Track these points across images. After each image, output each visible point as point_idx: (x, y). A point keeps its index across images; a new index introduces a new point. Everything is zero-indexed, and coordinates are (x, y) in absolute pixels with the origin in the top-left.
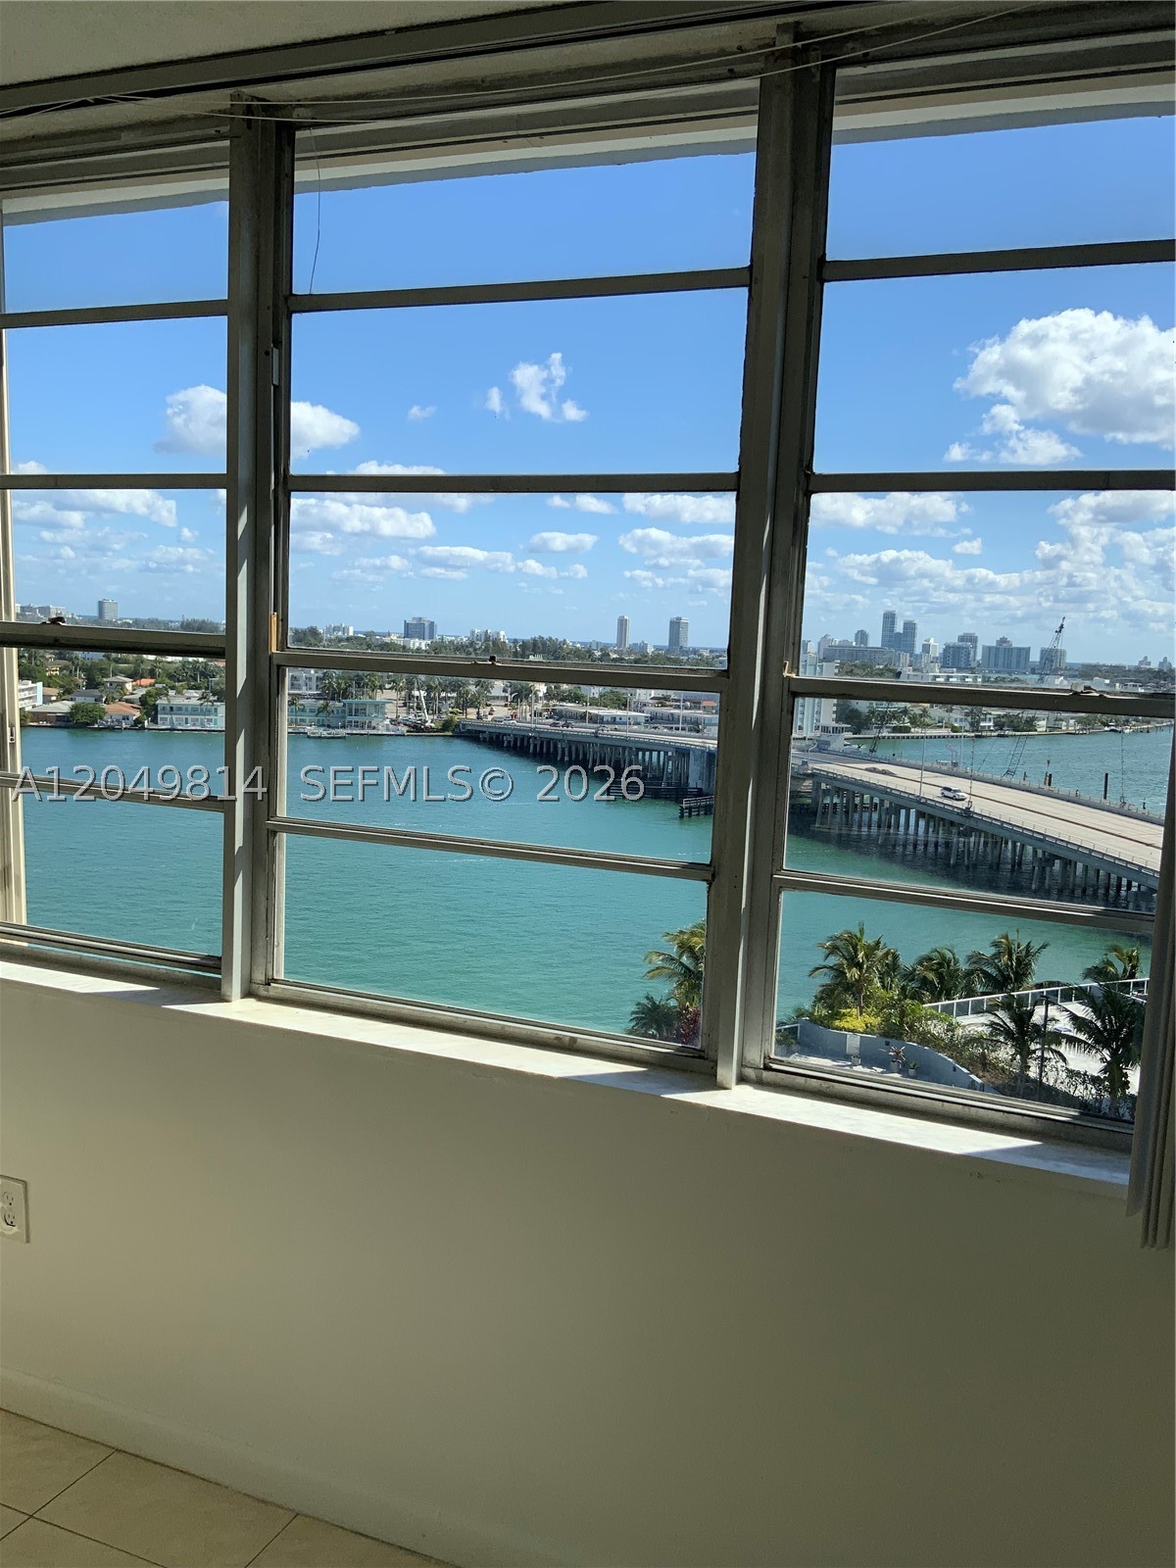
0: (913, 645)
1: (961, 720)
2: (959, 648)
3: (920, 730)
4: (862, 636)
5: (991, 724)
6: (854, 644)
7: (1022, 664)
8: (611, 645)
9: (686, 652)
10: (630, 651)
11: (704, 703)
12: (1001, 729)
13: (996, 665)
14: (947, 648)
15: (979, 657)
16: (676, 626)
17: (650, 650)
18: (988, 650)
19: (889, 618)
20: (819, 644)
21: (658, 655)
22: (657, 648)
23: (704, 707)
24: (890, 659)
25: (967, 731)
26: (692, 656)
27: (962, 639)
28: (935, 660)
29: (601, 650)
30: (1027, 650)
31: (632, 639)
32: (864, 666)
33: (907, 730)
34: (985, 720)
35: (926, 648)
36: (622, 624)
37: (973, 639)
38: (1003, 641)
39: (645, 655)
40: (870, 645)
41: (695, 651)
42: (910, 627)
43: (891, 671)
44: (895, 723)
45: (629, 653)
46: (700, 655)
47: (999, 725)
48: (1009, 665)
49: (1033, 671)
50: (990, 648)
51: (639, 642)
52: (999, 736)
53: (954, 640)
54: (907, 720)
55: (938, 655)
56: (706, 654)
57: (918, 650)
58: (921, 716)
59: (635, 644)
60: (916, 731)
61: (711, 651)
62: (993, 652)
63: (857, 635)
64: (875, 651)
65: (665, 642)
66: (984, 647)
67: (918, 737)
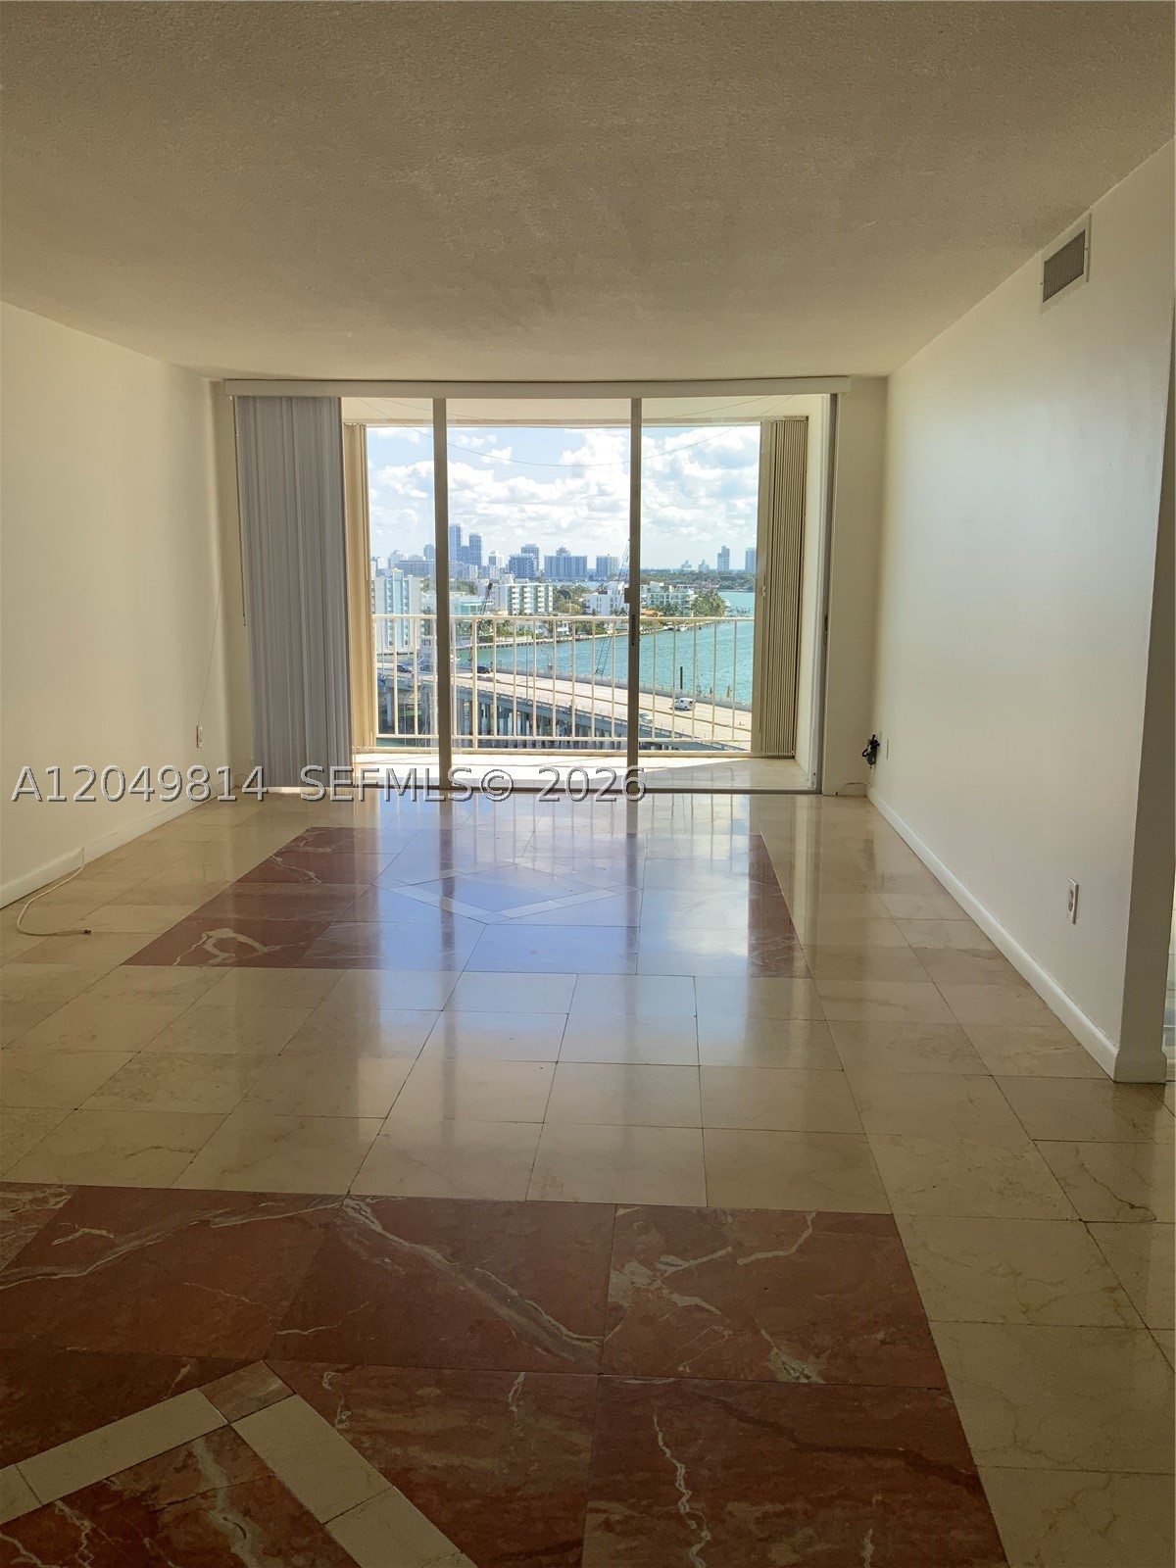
0: (480, 558)
1: (540, 627)
2: (523, 559)
3: (504, 639)
5: (567, 629)
6: (424, 559)
7: (581, 571)
12: (575, 633)
13: (558, 574)
14: (513, 560)
15: (542, 567)
18: (549, 560)
19: (456, 532)
20: (389, 560)
25: (546, 637)
27: (524, 550)
28: (503, 571)
30: (584, 559)
34: (561, 626)
35: (492, 560)
37: (532, 550)
38: (562, 551)
42: (476, 540)
43: (466, 584)
47: (574, 630)
48: (569, 574)
49: (591, 579)
50: (551, 558)
53: (517, 552)
54: (492, 630)
55: (504, 566)
57: (485, 562)
58: (504, 625)
60: (501, 640)
62: (554, 562)
63: (425, 550)
66: (545, 557)
67: (503, 646)
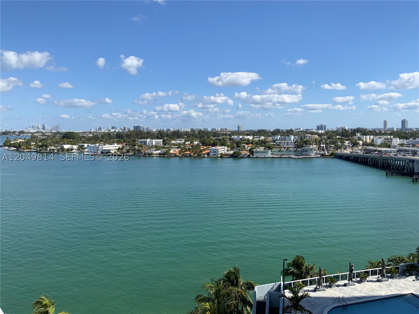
8: (382, 129)
9: (408, 130)
10: (388, 130)
11: (416, 145)
16: (404, 122)
17: (395, 130)
21: (398, 131)
22: (397, 129)
23: (417, 147)
26: (410, 131)
29: (379, 130)
31: (388, 127)
36: (385, 122)
41: (411, 129)
45: (388, 131)
46: (413, 130)
51: (391, 127)
56: (415, 130)
59: (390, 128)
61: (416, 129)
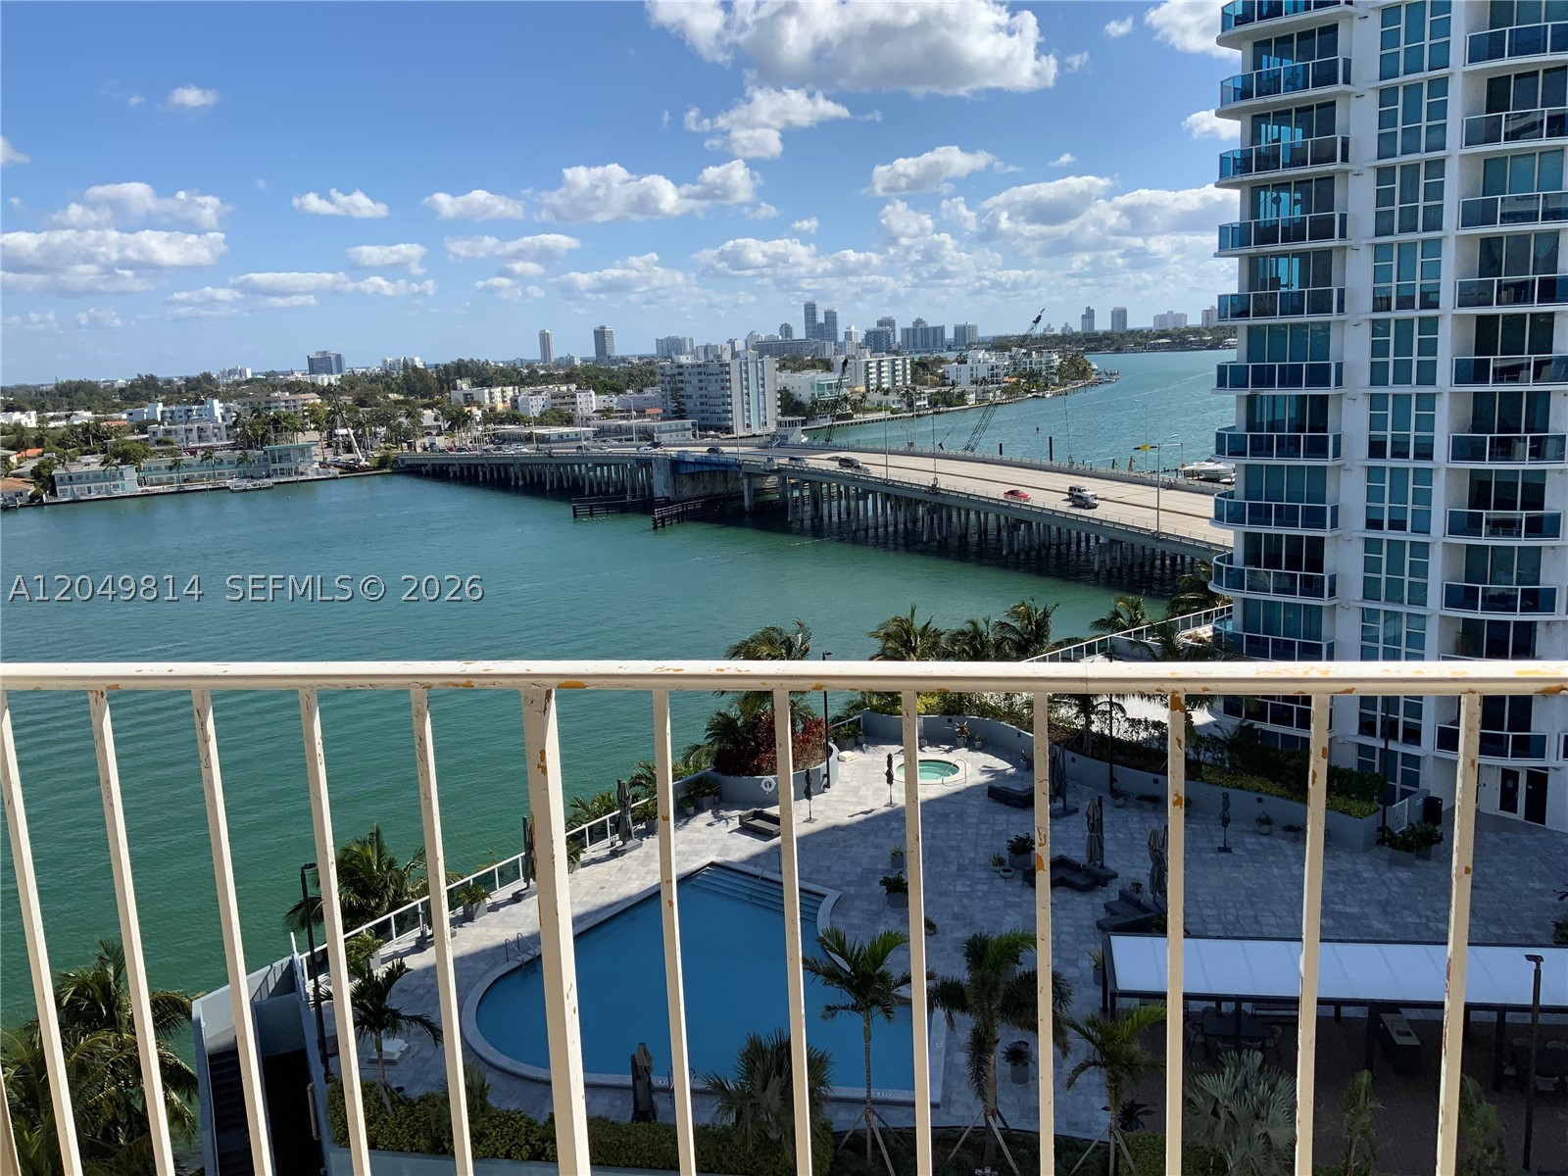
0: (836, 334)
1: (899, 402)
2: (879, 332)
3: (861, 416)
4: (786, 329)
5: (926, 402)
6: (780, 338)
7: (939, 343)
8: (536, 361)
9: (615, 361)
10: (558, 366)
11: (648, 411)
12: (935, 406)
13: (915, 345)
14: (869, 334)
15: (899, 339)
16: (601, 336)
17: (578, 362)
18: (906, 332)
19: (810, 310)
20: (747, 341)
21: (587, 367)
22: (584, 360)
23: (649, 416)
24: (817, 349)
26: (622, 365)
27: (880, 323)
28: (860, 347)
29: (527, 367)
30: (942, 329)
31: (557, 353)
32: (794, 359)
33: (849, 417)
34: (920, 399)
35: (848, 335)
36: (544, 338)
37: (887, 323)
38: (919, 322)
39: (575, 368)
40: (795, 338)
41: (624, 360)
42: (831, 317)
43: (821, 362)
44: (839, 411)
45: (557, 369)
46: (630, 363)
47: (933, 402)
48: (927, 345)
49: (949, 349)
50: (907, 330)
51: (565, 355)
52: (935, 413)
53: (873, 326)
54: (849, 407)
55: (860, 341)
56: (635, 361)
57: (841, 338)
58: (861, 401)
59: (562, 358)
60: (858, 417)
61: (640, 358)
62: (911, 333)
63: (781, 329)
64: (800, 342)
65: (592, 353)
66: (902, 329)
67: (860, 423)
